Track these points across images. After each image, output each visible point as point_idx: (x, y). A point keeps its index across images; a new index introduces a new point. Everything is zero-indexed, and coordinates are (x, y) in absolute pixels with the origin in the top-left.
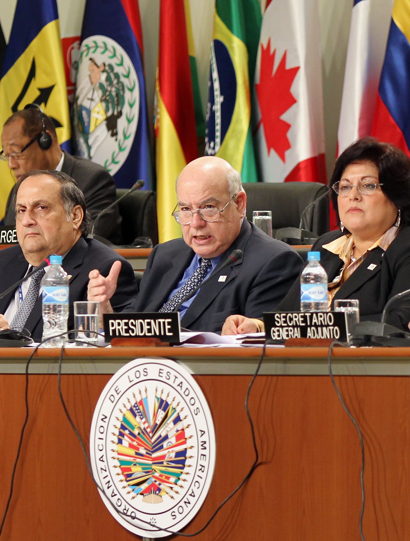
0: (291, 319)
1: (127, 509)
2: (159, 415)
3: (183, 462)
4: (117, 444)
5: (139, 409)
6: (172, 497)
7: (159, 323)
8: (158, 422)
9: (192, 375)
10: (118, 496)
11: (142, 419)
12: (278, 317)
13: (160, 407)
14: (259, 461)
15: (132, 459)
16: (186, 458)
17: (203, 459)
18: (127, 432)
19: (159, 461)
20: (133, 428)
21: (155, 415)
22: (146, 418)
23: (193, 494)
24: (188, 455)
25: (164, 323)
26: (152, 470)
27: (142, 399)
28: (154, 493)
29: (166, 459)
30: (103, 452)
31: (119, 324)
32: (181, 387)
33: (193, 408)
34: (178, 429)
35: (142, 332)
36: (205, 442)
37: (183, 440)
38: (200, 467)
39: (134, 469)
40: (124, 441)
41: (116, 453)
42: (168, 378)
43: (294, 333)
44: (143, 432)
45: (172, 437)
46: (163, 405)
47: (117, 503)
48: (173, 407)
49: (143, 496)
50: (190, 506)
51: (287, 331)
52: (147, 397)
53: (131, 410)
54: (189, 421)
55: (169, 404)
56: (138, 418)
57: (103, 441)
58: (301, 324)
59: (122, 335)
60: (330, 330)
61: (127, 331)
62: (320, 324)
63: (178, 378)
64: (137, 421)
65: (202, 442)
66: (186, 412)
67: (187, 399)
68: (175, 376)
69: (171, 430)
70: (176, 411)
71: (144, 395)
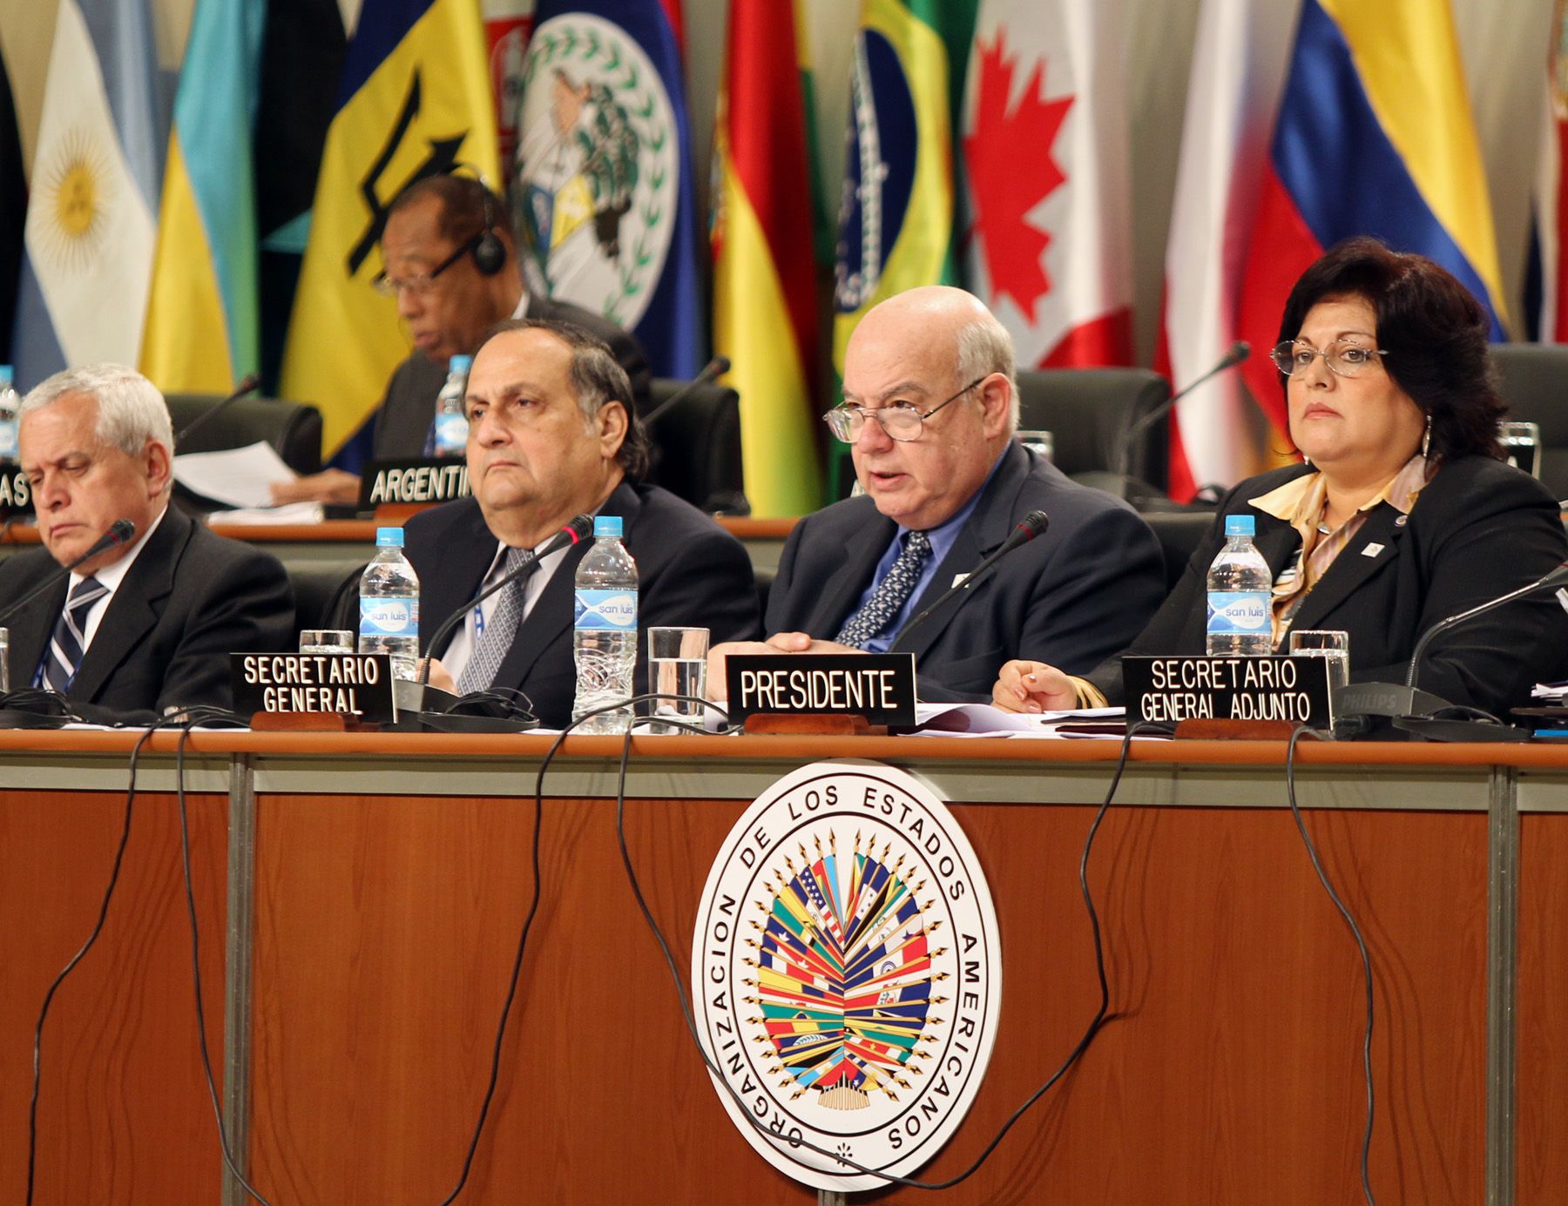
0: (1191, 674)
1: (780, 1123)
2: (863, 899)
3: (921, 1012)
4: (760, 966)
5: (814, 883)
6: (892, 1095)
7: (865, 678)
8: (861, 916)
9: (946, 803)
10: (760, 1091)
11: (820, 907)
12: (1158, 668)
13: (865, 880)
14: (1110, 1011)
15: (795, 1002)
16: (928, 1002)
17: (971, 1006)
18: (783, 938)
19: (861, 1009)
20: (800, 929)
21: (854, 898)
22: (832, 904)
23: (943, 1089)
24: (933, 995)
25: (876, 678)
26: (845, 1030)
27: (822, 859)
28: (847, 1086)
29: (879, 1004)
30: (725, 986)
31: (765, 681)
32: (920, 832)
33: (947, 883)
34: (910, 933)
35: (821, 700)
36: (976, 965)
37: (923, 959)
38: (964, 1024)
39: (800, 1027)
40: (775, 960)
41: (757, 989)
42: (887, 809)
43: (1197, 708)
44: (822, 938)
45: (896, 950)
46: (875, 874)
47: (755, 1107)
48: (897, 879)
49: (820, 1091)
50: (936, 1118)
51: (1181, 701)
52: (834, 856)
53: (795, 885)
54: (938, 912)
55: (890, 871)
56: (811, 904)
57: (725, 961)
58: (1216, 686)
59: (772, 706)
60: (1287, 699)
61: (784, 698)
62: (1262, 686)
63: (911, 810)
64: (807, 913)
65: (968, 964)
66: (931, 891)
67: (934, 861)
68: (903, 805)
69: (893, 933)
70: (906, 888)
71: (826, 850)
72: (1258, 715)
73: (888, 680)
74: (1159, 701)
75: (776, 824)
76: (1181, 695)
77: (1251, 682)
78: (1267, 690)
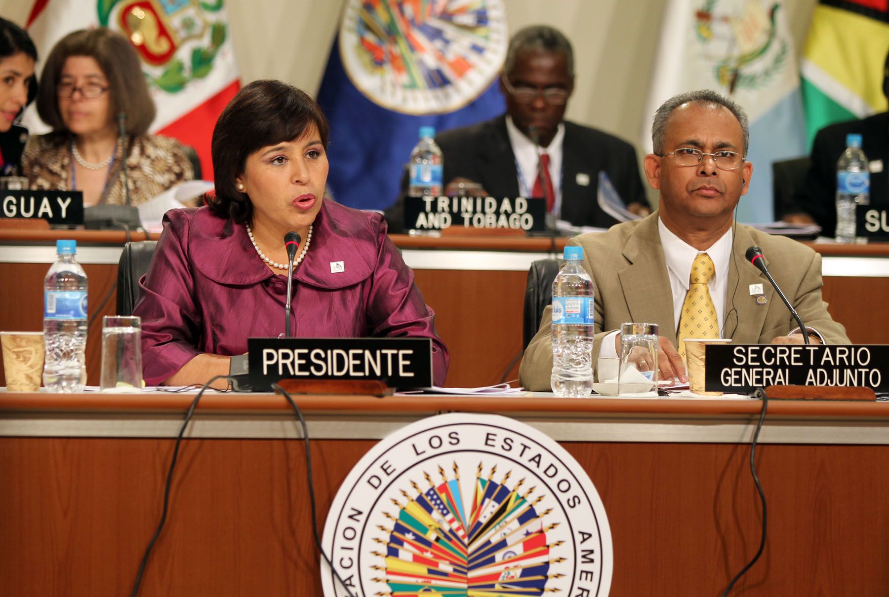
0: (771, 355)
2: (485, 509)
3: (539, 584)
4: (387, 556)
5: (439, 498)
8: (484, 520)
9: (558, 442)
11: (444, 515)
13: (488, 495)
15: (420, 581)
16: (547, 578)
17: (586, 579)
18: (409, 537)
19: (483, 583)
20: (425, 530)
21: (477, 508)
22: (456, 512)
24: (551, 571)
27: (446, 482)
29: (500, 579)
30: (353, 570)
31: (286, 356)
32: (538, 462)
33: (564, 496)
34: (530, 531)
35: (340, 369)
36: (592, 552)
37: (541, 549)
38: (579, 592)
40: (402, 553)
41: (384, 572)
42: (507, 447)
43: (774, 379)
44: (446, 536)
45: (517, 543)
48: (518, 495)
51: (759, 373)
52: (458, 480)
53: (420, 500)
54: (556, 516)
55: (510, 490)
56: (436, 514)
57: (354, 554)
58: (793, 364)
59: (292, 373)
60: (860, 374)
61: (302, 368)
62: (838, 364)
63: (529, 448)
64: (433, 519)
65: (583, 551)
66: (549, 501)
68: (522, 444)
69: (513, 532)
70: (526, 501)
71: (450, 476)
72: (832, 383)
73: (405, 357)
74: (739, 373)
76: (761, 370)
77: (827, 362)
78: (842, 367)
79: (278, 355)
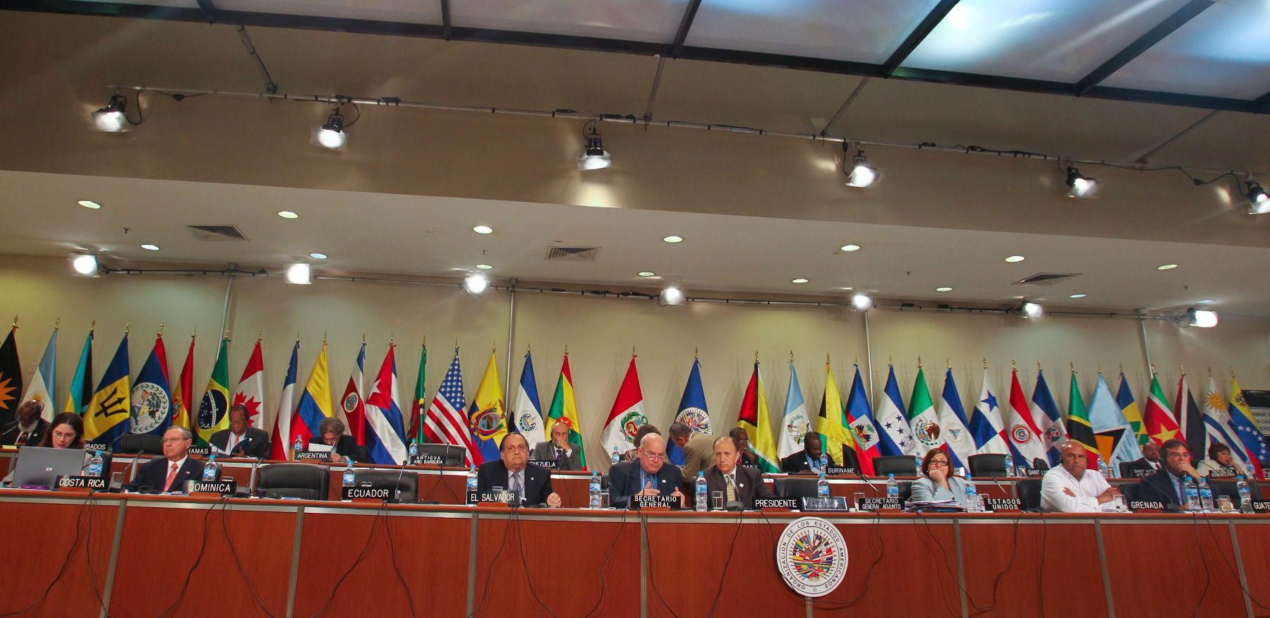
0: (874, 501)
1: (800, 585)
2: (816, 542)
3: (831, 563)
4: (793, 555)
5: (804, 539)
6: (826, 578)
8: (816, 545)
9: (833, 524)
10: (795, 579)
11: (806, 544)
12: (867, 501)
13: (817, 538)
15: (801, 562)
16: (832, 560)
17: (842, 561)
18: (798, 550)
19: (818, 562)
20: (802, 548)
21: (814, 542)
22: (809, 543)
23: (837, 576)
24: (833, 558)
27: (806, 535)
28: (815, 577)
29: (821, 561)
30: (785, 559)
32: (828, 530)
33: (835, 539)
34: (827, 548)
36: (843, 553)
37: (830, 552)
38: (841, 564)
39: (803, 566)
40: (797, 554)
41: (793, 560)
43: (876, 507)
44: (807, 549)
45: (824, 551)
46: (819, 537)
47: (794, 582)
48: (824, 538)
49: (809, 578)
50: (835, 582)
52: (809, 534)
53: (800, 540)
54: (834, 544)
55: (822, 537)
56: (804, 544)
57: (785, 554)
60: (895, 505)
63: (826, 525)
65: (841, 553)
66: (832, 540)
67: (832, 535)
68: (823, 524)
69: (823, 548)
70: (826, 539)
71: (807, 533)
75: (795, 529)
76: (872, 505)
78: (891, 504)
79: (760, 502)
